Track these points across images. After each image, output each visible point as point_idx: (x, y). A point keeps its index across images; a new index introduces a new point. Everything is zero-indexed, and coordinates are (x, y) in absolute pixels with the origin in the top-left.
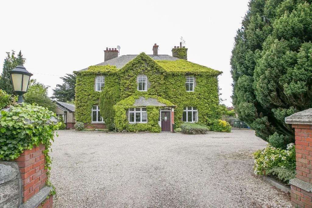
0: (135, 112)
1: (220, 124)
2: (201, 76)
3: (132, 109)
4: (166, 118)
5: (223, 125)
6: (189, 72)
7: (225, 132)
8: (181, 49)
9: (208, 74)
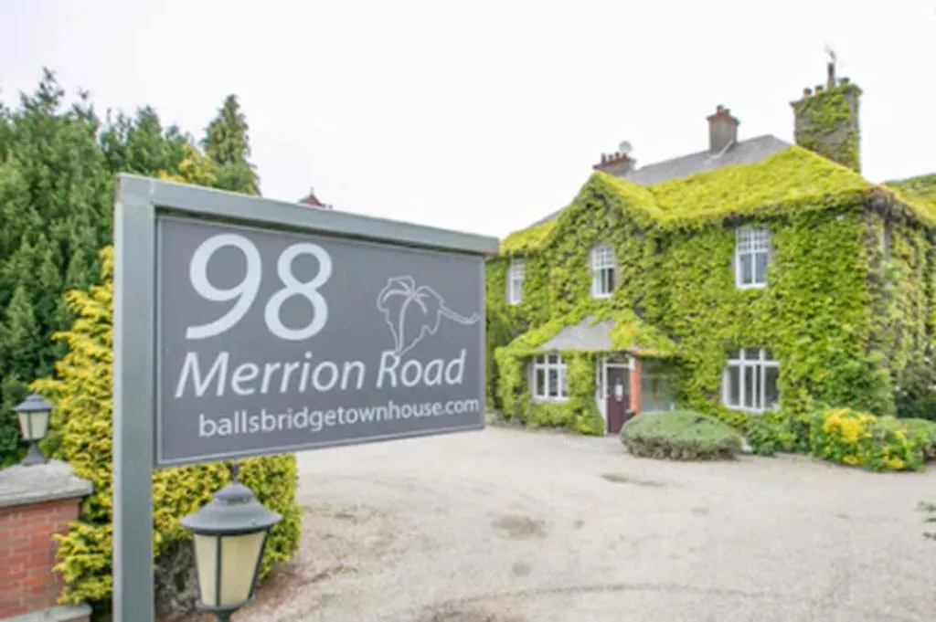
0: (546, 367)
1: (826, 428)
2: (784, 220)
3: (541, 360)
4: (619, 390)
5: (840, 434)
6: (733, 213)
7: (858, 466)
8: (822, 96)
9: (809, 208)
